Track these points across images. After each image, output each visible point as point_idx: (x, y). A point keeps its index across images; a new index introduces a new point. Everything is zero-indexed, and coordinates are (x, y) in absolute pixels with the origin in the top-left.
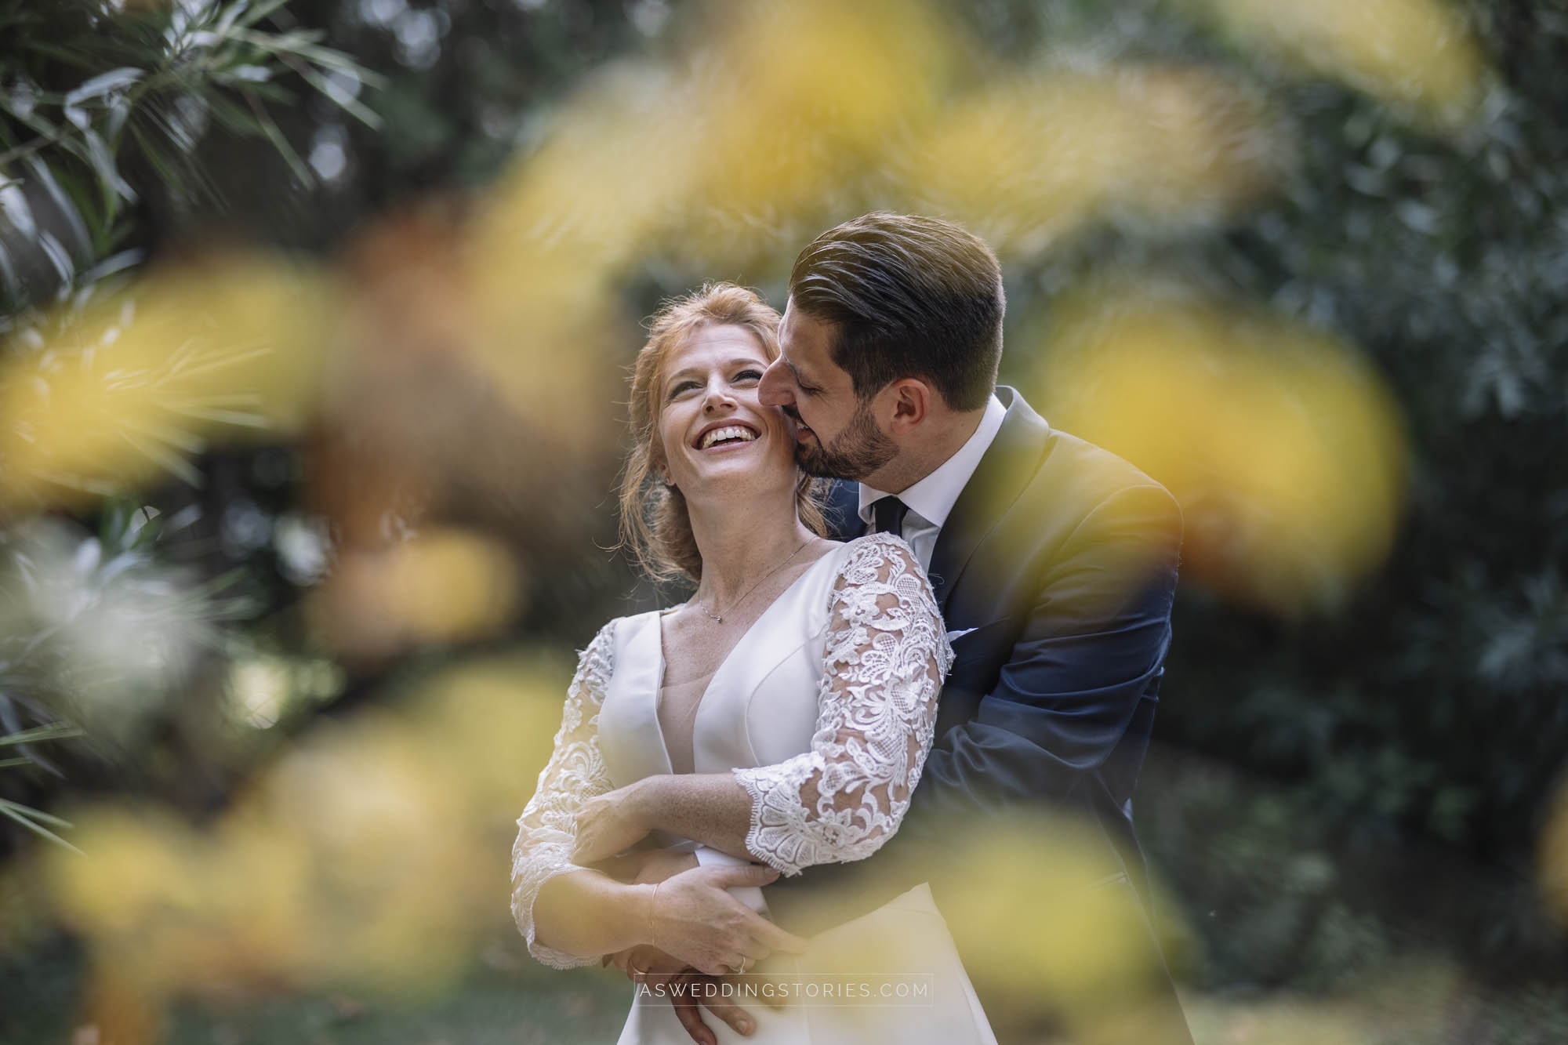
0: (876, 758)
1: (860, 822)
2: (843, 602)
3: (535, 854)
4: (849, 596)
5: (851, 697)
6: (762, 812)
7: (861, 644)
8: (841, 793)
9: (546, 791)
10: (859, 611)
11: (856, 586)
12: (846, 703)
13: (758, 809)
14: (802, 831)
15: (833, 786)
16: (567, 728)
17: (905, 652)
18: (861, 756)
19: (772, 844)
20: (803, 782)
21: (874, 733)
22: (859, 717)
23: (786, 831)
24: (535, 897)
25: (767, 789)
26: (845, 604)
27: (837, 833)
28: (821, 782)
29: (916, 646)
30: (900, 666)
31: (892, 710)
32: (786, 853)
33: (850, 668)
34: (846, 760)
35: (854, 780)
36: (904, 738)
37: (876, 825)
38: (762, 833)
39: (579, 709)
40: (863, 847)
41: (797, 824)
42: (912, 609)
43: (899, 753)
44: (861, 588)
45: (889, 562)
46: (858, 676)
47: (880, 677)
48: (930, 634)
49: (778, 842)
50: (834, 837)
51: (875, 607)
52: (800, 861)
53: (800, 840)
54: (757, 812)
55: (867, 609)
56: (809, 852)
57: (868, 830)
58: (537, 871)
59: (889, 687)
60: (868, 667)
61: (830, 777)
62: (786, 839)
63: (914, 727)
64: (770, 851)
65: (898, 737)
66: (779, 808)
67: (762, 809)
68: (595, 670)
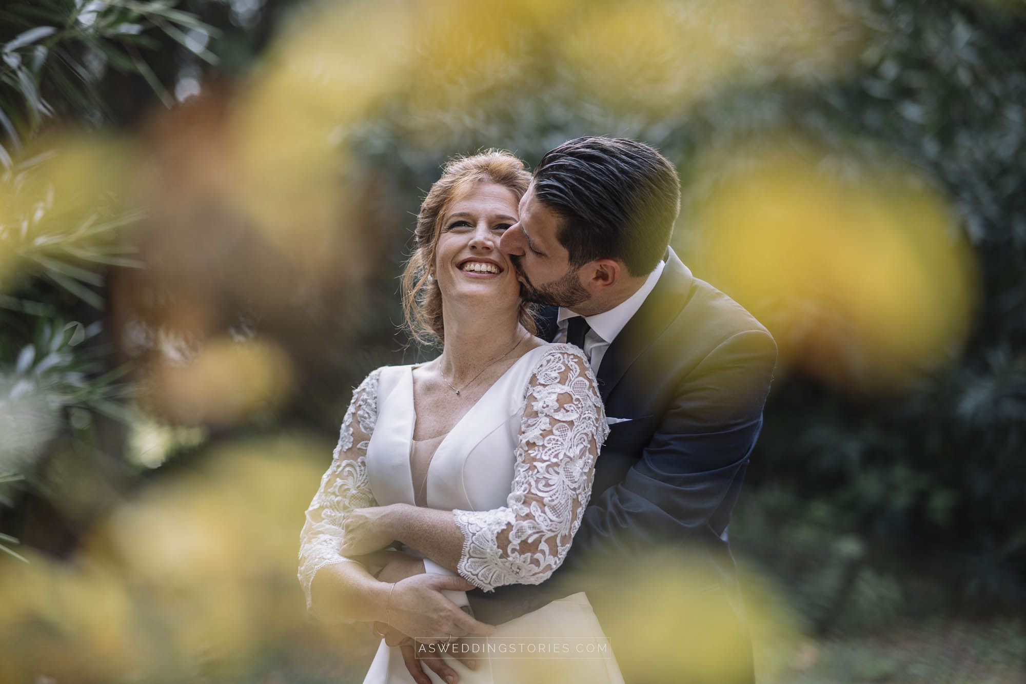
0: (551, 518)
1: (537, 562)
2: (534, 397)
3: (315, 544)
4: (538, 392)
5: (536, 471)
6: (470, 548)
7: (545, 430)
8: (524, 543)
9: (326, 492)
10: (545, 405)
11: (544, 386)
12: (532, 475)
13: (468, 545)
14: (496, 564)
15: (519, 537)
16: (342, 446)
17: (575, 437)
18: (540, 516)
19: (475, 570)
20: (500, 531)
21: (550, 499)
22: (540, 486)
23: (486, 562)
24: (313, 578)
25: (475, 532)
26: (536, 398)
27: (520, 568)
28: (511, 533)
29: (583, 432)
30: (571, 447)
31: (563, 481)
32: (484, 577)
33: (536, 448)
34: (530, 519)
35: (534, 533)
36: (570, 501)
37: (547, 564)
38: (469, 561)
39: (352, 435)
40: (537, 578)
41: (493, 560)
42: (582, 404)
43: (566, 512)
44: (547, 388)
45: (568, 369)
46: (541, 455)
47: (556, 456)
48: (593, 422)
49: (480, 569)
50: (518, 570)
51: (556, 403)
52: (493, 583)
53: (494, 570)
54: (466, 547)
55: (550, 404)
56: (500, 578)
57: (541, 568)
58: (316, 558)
59: (563, 465)
60: (549, 448)
61: (518, 530)
62: (485, 567)
63: (578, 492)
64: (474, 575)
65: (566, 501)
66: (481, 546)
67: (470, 545)
68: (364, 407)
